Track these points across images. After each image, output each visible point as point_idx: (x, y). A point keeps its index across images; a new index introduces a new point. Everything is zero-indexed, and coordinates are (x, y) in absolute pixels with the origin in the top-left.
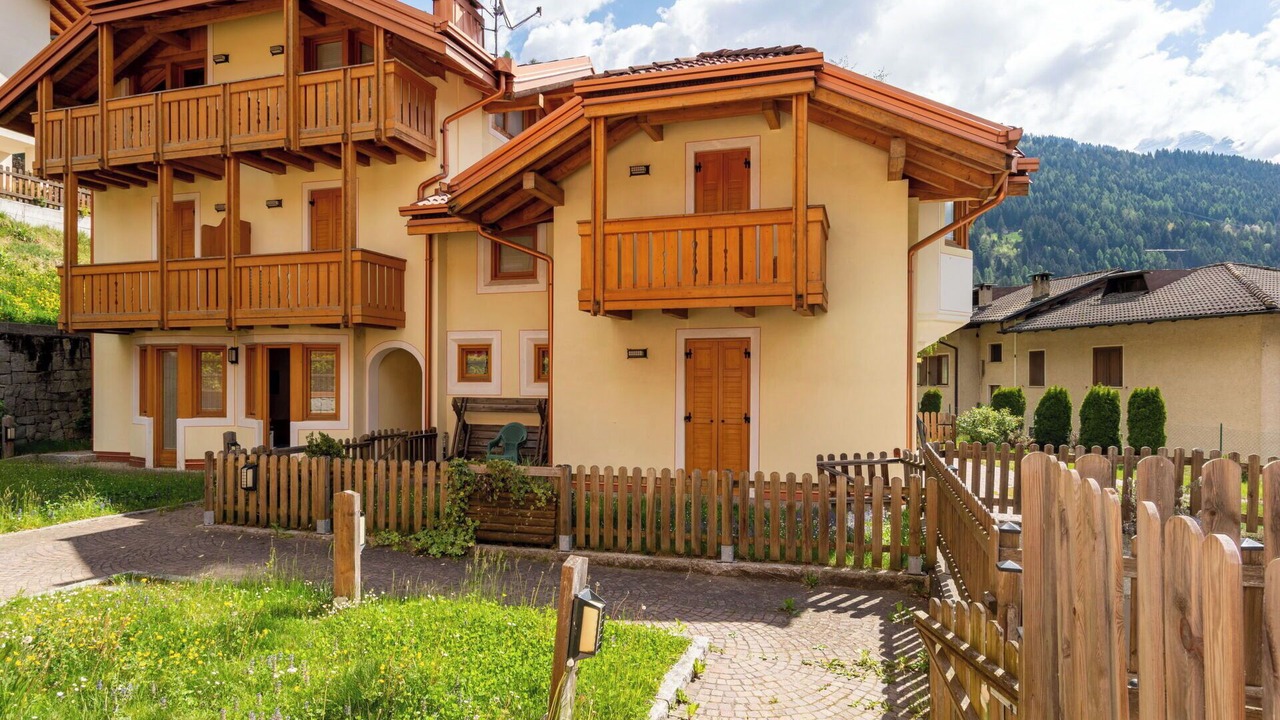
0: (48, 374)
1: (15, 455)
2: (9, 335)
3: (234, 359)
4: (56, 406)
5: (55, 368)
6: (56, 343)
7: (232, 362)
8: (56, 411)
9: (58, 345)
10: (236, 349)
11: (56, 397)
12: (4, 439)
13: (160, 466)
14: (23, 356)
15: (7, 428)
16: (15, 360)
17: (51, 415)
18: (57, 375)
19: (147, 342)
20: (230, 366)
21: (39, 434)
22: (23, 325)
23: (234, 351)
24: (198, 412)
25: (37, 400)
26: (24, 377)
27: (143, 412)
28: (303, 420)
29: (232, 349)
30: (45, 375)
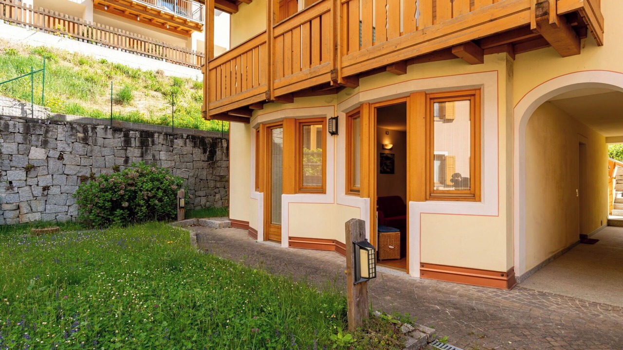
0: (214, 163)
1: (185, 219)
2: (192, 136)
3: (334, 130)
4: (218, 185)
5: (218, 159)
6: (219, 142)
7: (333, 134)
8: (218, 188)
9: (220, 144)
10: (336, 119)
11: (218, 179)
12: (178, 207)
13: (269, 240)
14: (199, 150)
15: (180, 199)
16: (195, 153)
17: (215, 190)
18: (219, 164)
19: (259, 121)
20: (330, 139)
21: (208, 203)
22: (202, 131)
23: (334, 121)
24: (300, 188)
25: (207, 180)
26: (200, 164)
27: (257, 188)
28: (426, 200)
29: (332, 118)
30: (212, 162)
